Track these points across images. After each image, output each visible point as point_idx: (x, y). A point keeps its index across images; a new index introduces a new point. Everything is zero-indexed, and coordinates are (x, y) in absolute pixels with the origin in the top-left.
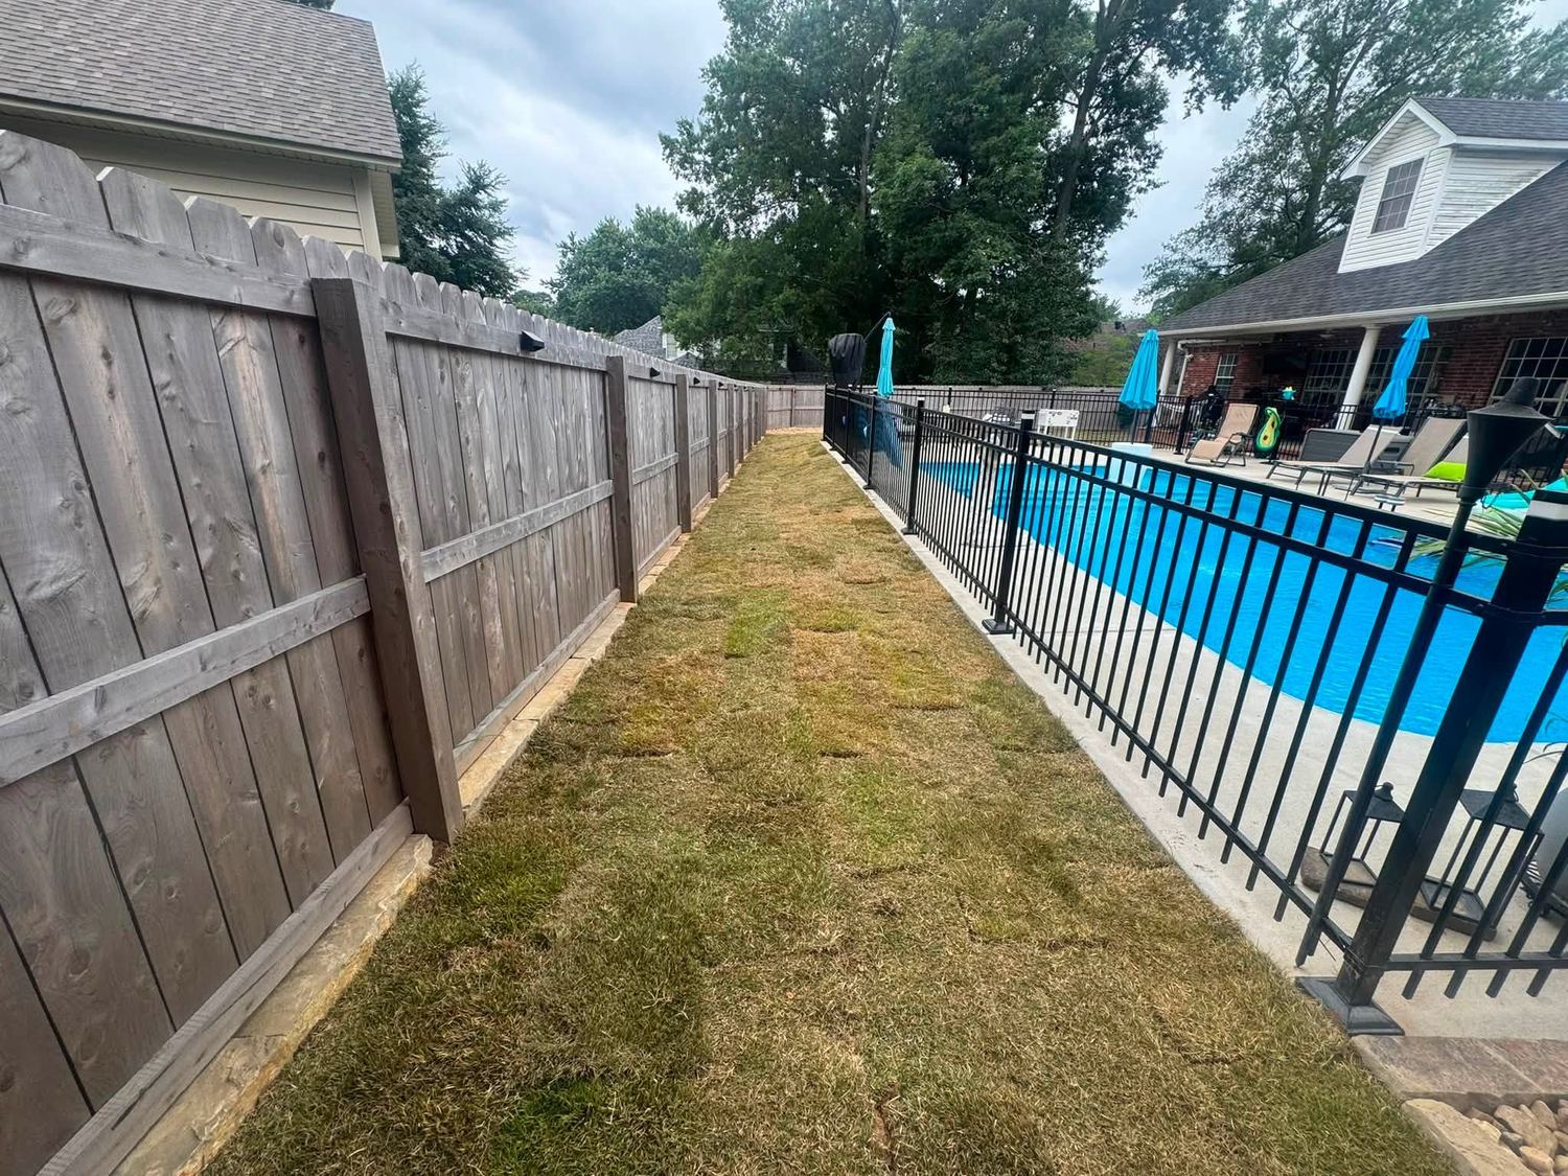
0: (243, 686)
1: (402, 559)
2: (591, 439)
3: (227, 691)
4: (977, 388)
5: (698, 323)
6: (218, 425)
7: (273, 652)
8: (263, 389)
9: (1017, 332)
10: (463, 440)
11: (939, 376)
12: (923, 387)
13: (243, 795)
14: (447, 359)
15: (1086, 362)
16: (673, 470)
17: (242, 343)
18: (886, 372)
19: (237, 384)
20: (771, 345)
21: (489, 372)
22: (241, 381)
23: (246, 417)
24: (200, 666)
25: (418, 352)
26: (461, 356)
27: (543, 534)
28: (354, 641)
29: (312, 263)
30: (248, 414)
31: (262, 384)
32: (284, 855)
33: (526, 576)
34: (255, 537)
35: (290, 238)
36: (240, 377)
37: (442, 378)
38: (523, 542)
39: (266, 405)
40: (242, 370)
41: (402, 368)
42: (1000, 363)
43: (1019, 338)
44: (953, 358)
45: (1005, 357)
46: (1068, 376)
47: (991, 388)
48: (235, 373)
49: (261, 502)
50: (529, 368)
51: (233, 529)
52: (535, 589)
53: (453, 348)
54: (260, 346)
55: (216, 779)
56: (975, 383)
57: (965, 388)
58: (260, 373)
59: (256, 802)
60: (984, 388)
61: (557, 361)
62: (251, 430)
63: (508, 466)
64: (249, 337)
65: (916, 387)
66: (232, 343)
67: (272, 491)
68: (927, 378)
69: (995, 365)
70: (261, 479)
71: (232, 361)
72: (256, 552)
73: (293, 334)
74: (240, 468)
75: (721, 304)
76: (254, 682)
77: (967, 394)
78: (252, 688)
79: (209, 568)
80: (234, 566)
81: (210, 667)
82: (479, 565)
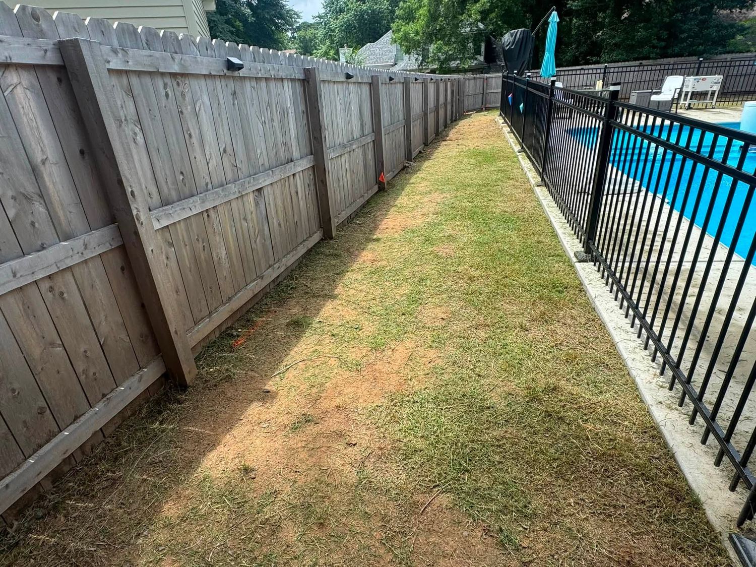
0: (45, 286)
1: (135, 213)
2: (294, 128)
3: (34, 287)
4: (637, 63)
5: (417, 33)
6: (9, 137)
7: (58, 268)
8: (36, 113)
9: (677, 11)
10: (187, 136)
11: (604, 56)
12: (590, 67)
13: (52, 344)
14: (169, 83)
15: (742, 30)
16: (371, 146)
17: (18, 87)
18: (549, 57)
19: (19, 111)
20: (471, 45)
21: (204, 88)
22: (22, 110)
23: (27, 131)
24: (12, 275)
25: (147, 80)
26: (180, 79)
27: (256, 193)
28: (116, 261)
29: (61, 29)
30: (28, 129)
31: (35, 110)
32: (83, 378)
33: (242, 221)
34: (42, 202)
35: (44, 16)
36: (20, 106)
37: (167, 95)
38: (240, 200)
39: (40, 122)
40: (21, 104)
41: (136, 93)
42: (659, 39)
43: (679, 16)
44: (617, 40)
45: (665, 35)
46: (724, 46)
47: (651, 62)
48: (16, 105)
49: (44, 182)
50: (238, 83)
51: (28, 198)
52: (252, 230)
53: (174, 75)
54: (31, 88)
55: (34, 335)
56: (636, 59)
57: (627, 64)
58: (33, 104)
59: (61, 349)
60: (644, 62)
61: (260, 75)
62: (32, 139)
63: (225, 151)
64: (23, 83)
65: (584, 67)
66: (13, 87)
67: (50, 175)
68: (594, 59)
69: (655, 42)
70: (42, 168)
71: (14, 99)
72: (44, 210)
73: (53, 77)
74: (27, 162)
75: (433, 17)
76: (51, 284)
77: (629, 69)
78: (51, 287)
79: (15, 220)
80: (30, 218)
81: (18, 275)
82: (205, 215)
